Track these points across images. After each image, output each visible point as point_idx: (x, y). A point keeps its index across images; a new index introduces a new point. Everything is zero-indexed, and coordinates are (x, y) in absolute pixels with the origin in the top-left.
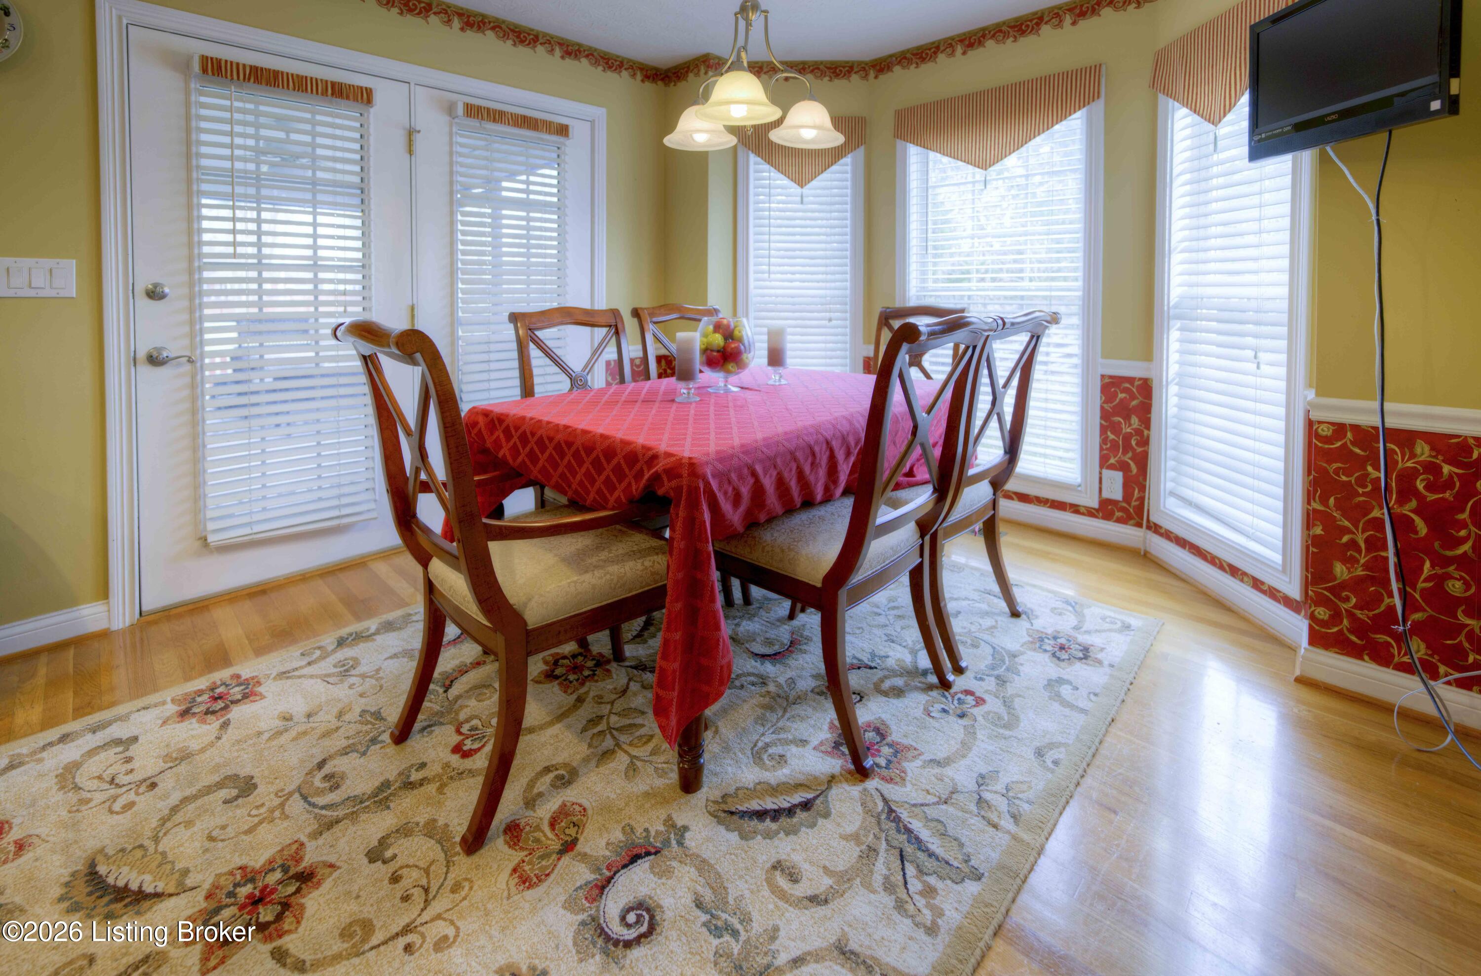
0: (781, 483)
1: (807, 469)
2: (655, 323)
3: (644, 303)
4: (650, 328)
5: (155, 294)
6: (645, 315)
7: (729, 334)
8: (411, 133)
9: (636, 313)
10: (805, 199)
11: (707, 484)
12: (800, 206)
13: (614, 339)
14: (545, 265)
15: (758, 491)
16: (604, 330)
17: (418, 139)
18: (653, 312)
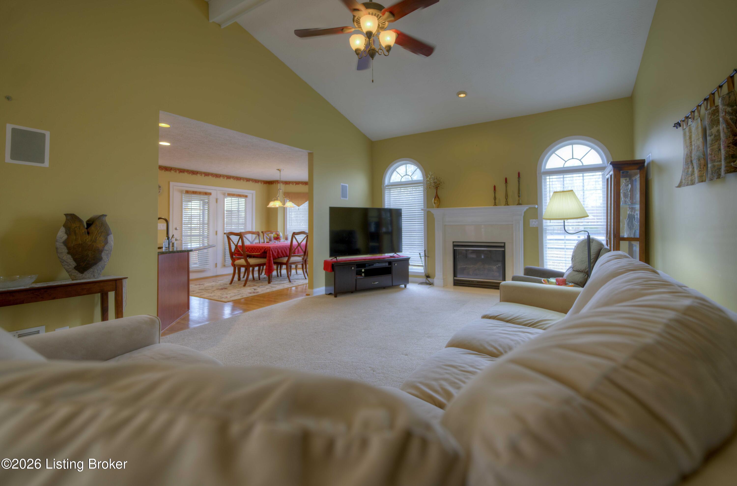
0: (282, 251)
1: (285, 250)
2: (266, 234)
3: (264, 230)
4: (265, 235)
5: (176, 229)
6: (264, 232)
7: (278, 235)
8: (217, 199)
9: (262, 232)
10: (299, 209)
11: (271, 249)
12: (298, 211)
13: (258, 237)
14: (242, 223)
15: (278, 252)
16: (256, 235)
17: (218, 200)
18: (265, 232)
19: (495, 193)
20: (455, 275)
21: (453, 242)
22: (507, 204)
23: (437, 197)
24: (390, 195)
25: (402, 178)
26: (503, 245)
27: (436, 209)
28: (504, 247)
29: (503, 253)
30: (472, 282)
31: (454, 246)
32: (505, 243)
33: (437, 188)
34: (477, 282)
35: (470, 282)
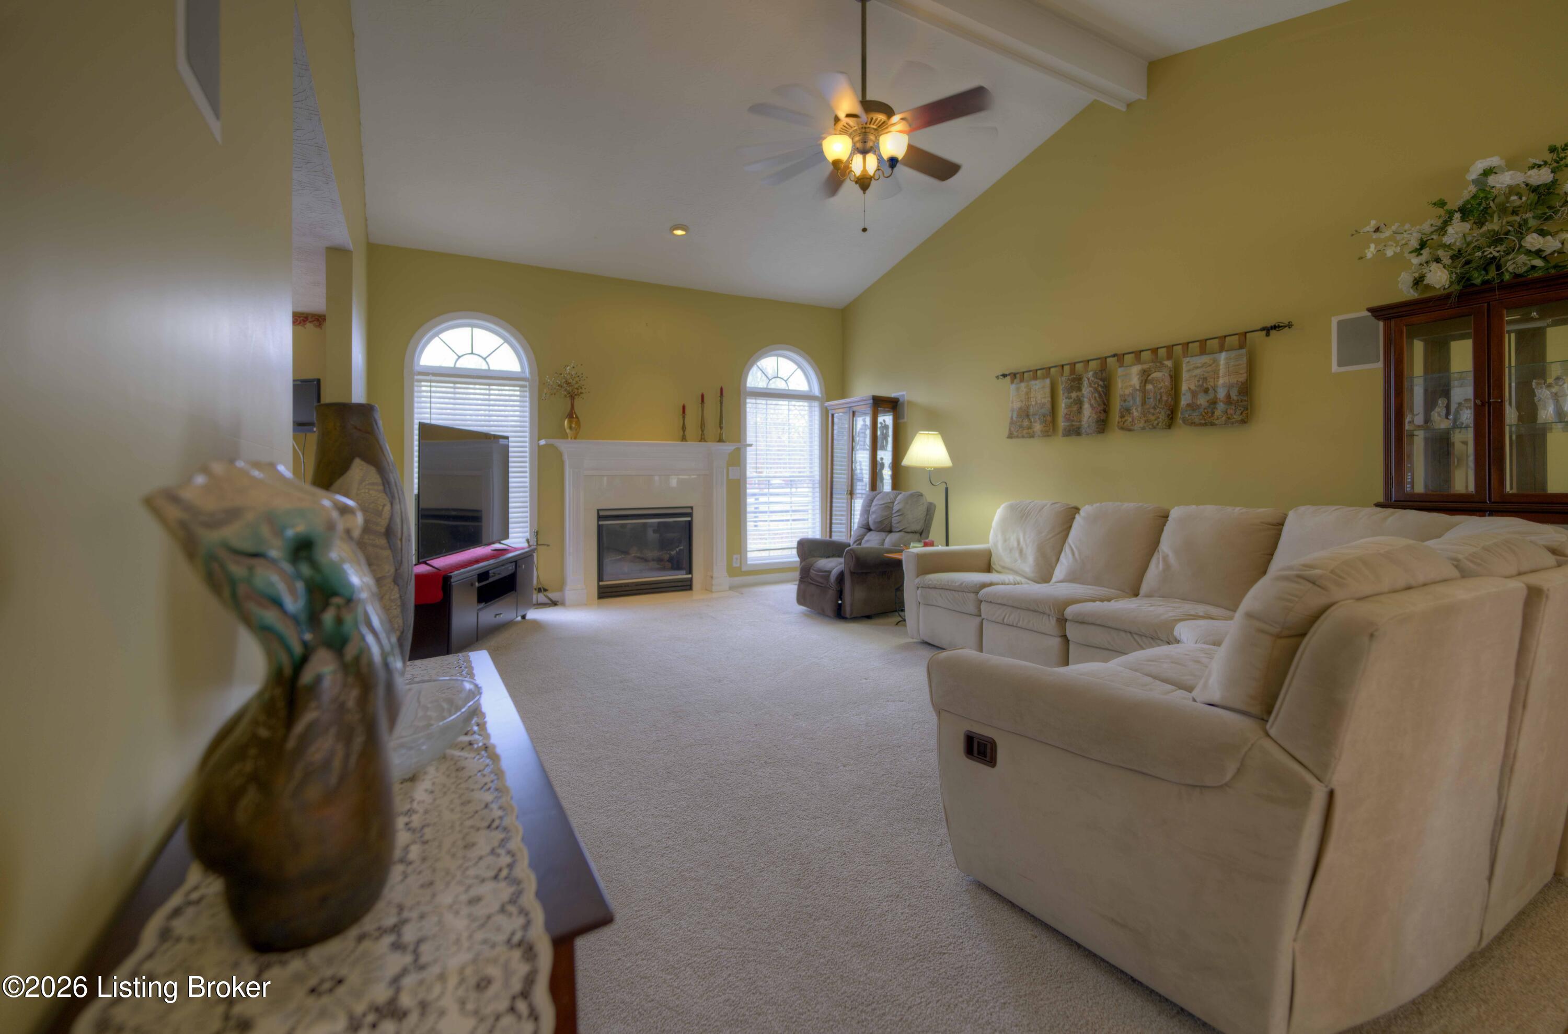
19: (684, 418)
20: (600, 578)
21: (598, 510)
22: (702, 439)
23: (571, 415)
24: (431, 398)
25: (457, 360)
26: (689, 511)
27: (573, 440)
28: (690, 515)
29: (689, 527)
30: (625, 586)
31: (600, 518)
32: (692, 508)
33: (572, 397)
34: (636, 585)
35: (621, 587)
